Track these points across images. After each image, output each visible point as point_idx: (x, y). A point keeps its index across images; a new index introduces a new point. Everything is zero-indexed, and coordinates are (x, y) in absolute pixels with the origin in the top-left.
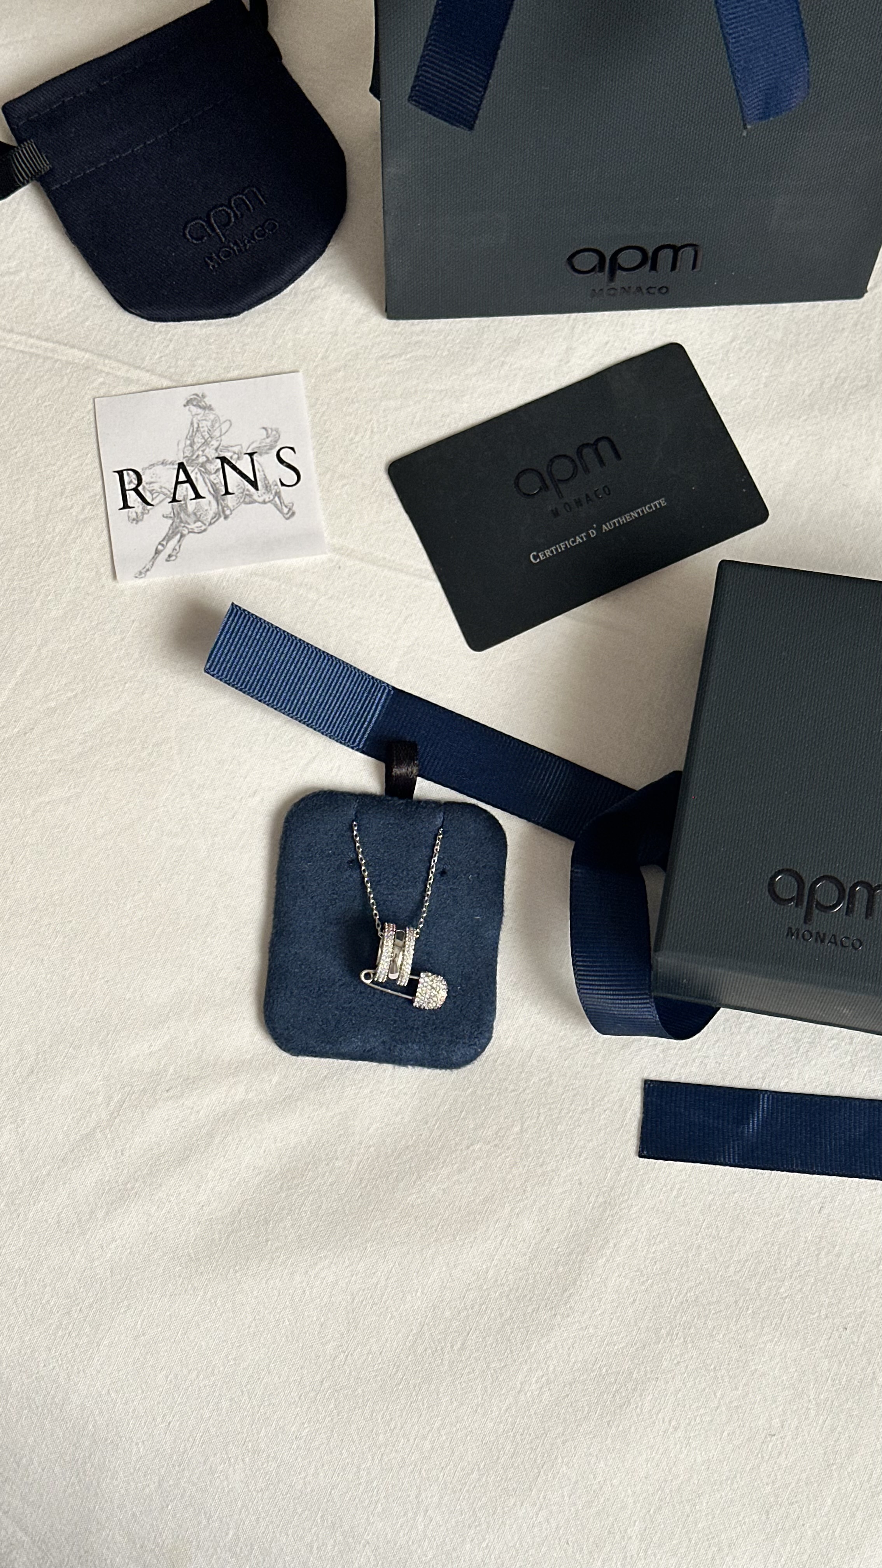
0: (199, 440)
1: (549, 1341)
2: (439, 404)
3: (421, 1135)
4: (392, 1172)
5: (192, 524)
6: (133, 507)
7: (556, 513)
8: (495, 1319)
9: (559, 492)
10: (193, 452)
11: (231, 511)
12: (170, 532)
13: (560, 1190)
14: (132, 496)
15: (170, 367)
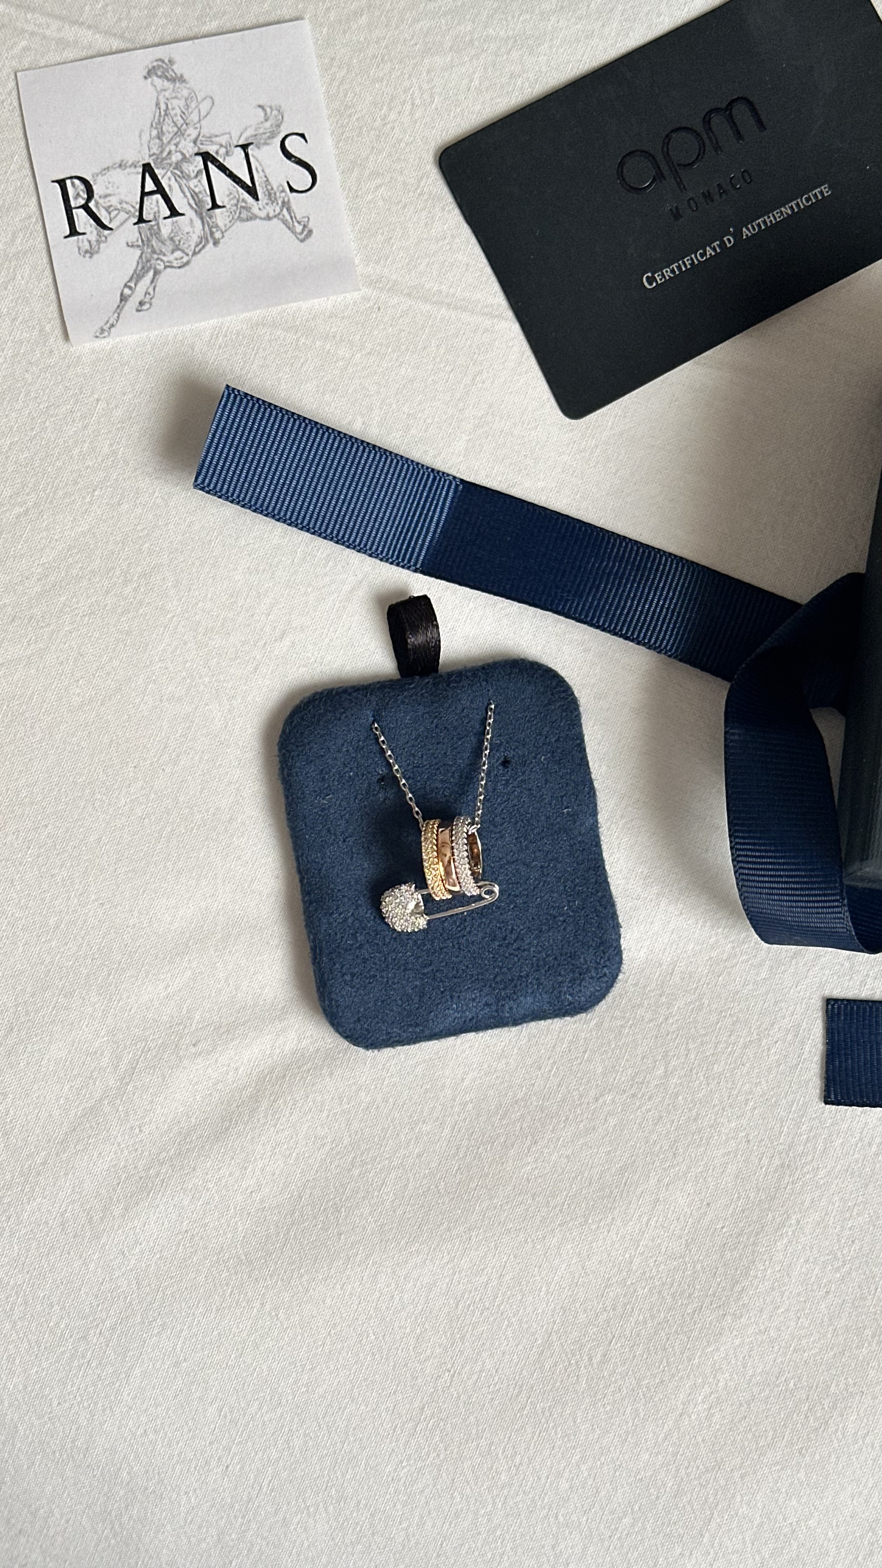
0: (169, 128)
1: (718, 1349)
2: (505, 57)
3: (533, 1085)
4: (498, 1135)
5: (168, 254)
6: (84, 234)
7: (676, 215)
8: (645, 1322)
9: (680, 183)
10: (162, 147)
11: (222, 233)
12: (139, 268)
13: (722, 1151)
14: (81, 218)
15: (120, 20)
